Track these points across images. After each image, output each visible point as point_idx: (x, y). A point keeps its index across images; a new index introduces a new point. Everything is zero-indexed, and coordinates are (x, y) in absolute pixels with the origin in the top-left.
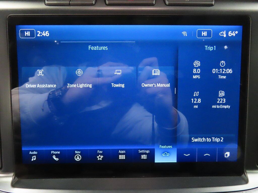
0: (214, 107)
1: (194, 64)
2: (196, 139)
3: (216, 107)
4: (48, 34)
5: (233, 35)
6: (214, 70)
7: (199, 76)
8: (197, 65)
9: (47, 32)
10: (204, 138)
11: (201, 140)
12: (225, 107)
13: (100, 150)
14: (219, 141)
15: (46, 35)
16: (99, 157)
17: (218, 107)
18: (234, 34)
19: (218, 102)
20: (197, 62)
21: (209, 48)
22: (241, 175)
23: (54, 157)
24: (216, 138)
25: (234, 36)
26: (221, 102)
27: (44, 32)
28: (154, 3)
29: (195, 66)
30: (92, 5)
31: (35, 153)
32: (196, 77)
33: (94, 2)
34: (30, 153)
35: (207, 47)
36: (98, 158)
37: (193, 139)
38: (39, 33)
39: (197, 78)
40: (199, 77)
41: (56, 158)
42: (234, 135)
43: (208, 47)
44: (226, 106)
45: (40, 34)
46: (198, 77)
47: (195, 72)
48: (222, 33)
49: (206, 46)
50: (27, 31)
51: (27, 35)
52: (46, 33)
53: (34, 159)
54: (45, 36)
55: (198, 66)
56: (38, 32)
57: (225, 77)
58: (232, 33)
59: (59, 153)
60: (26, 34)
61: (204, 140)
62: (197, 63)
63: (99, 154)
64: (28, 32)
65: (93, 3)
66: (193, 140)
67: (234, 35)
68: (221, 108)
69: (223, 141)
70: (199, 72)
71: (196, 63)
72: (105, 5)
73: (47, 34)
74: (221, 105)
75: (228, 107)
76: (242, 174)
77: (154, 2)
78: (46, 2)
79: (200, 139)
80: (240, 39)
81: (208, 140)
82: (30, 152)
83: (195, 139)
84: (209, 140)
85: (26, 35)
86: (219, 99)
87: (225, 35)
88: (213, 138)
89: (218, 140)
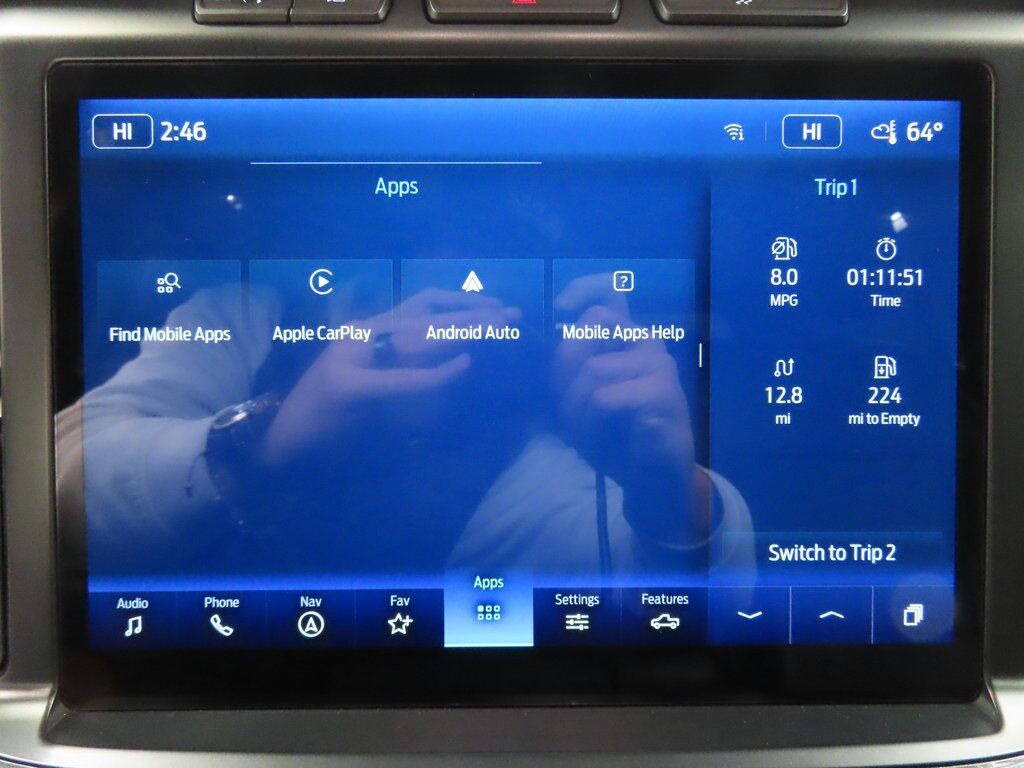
0: (856, 419)
1: (774, 252)
2: (787, 550)
3: (865, 419)
4: (204, 131)
5: (923, 135)
6: (853, 274)
7: (794, 298)
8: (784, 255)
9: (198, 126)
10: (816, 545)
11: (805, 552)
12: (901, 420)
13: (402, 593)
14: (879, 558)
15: (193, 138)
16: (395, 620)
17: (872, 419)
18: (926, 133)
19: (871, 401)
20: (785, 241)
21: (831, 187)
22: (973, 700)
23: (216, 622)
24: (865, 546)
25: (929, 139)
26: (882, 401)
27: (187, 124)
28: (615, 16)
29: (777, 258)
30: (374, 21)
31: (140, 604)
32: (784, 301)
33: (381, 12)
34: (122, 604)
35: (824, 184)
36: (394, 626)
37: (775, 549)
38: (166, 127)
39: (787, 304)
40: (794, 302)
41: (223, 623)
42: (939, 535)
43: (828, 185)
44: (902, 417)
45: (173, 134)
46: (792, 300)
47: (776, 280)
48: (879, 128)
49: (820, 181)
50: (120, 121)
51: (120, 135)
52: (196, 129)
53: (134, 628)
54: (189, 139)
55: (788, 258)
56: (164, 124)
57: (895, 302)
58: (921, 127)
59: (235, 603)
60: (116, 131)
61: (820, 553)
62: (785, 244)
63: (396, 609)
64: (124, 125)
65: (377, 15)
66: (774, 556)
67: (929, 136)
68: (883, 423)
69: (894, 559)
70: (792, 279)
71: (782, 244)
72: (426, 22)
73: (200, 134)
74: (883, 414)
75: (913, 421)
76: (978, 696)
77: (615, 11)
78: (199, 11)
79: (802, 549)
80: (953, 151)
81: (835, 557)
82: (121, 600)
83: (781, 550)
84: (837, 554)
85: (116, 137)
86: (876, 390)
87: (893, 135)
88: (855, 546)
89: (873, 554)
